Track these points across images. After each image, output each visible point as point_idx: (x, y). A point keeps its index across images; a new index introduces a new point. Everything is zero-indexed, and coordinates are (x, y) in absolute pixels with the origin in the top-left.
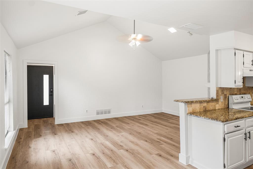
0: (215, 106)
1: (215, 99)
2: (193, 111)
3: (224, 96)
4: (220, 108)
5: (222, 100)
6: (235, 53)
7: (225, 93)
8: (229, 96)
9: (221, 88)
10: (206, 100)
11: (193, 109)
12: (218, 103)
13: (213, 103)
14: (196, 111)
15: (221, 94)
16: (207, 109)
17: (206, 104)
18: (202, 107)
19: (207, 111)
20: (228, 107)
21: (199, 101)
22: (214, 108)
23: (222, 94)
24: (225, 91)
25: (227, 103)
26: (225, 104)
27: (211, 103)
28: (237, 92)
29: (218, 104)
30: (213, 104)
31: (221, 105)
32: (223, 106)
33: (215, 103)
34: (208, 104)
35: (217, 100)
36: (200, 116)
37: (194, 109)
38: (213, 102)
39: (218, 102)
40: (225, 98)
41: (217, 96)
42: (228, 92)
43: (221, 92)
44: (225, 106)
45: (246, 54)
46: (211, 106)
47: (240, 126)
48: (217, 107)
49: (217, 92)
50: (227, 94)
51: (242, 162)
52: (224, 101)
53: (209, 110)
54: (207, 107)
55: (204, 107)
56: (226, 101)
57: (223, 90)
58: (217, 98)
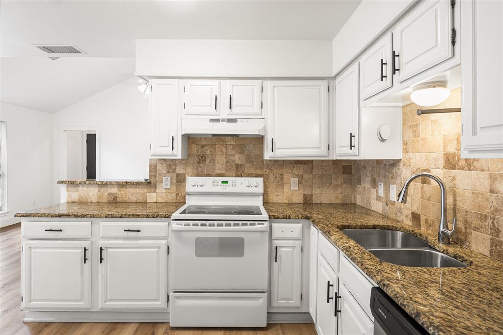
0: (144, 195)
2: (79, 199)
4: (160, 200)
5: (169, 185)
7: (179, 171)
9: (164, 159)
11: (80, 196)
12: (153, 190)
13: (138, 189)
14: (89, 200)
15: (165, 172)
16: (118, 200)
17: (117, 189)
18: (106, 194)
19: (119, 202)
23: (168, 172)
24: (177, 167)
26: (177, 194)
29: (155, 192)
32: (171, 198)
34: (123, 189)
37: (82, 196)
39: (156, 189)
43: (165, 168)
44: (180, 199)
45: (192, 85)
46: (131, 194)
47: (61, 231)
48: (150, 198)
49: (153, 168)
50: (185, 174)
51: (82, 304)
52: (176, 188)
53: (126, 203)
54: (119, 195)
55: (109, 194)
56: (181, 188)
57: (170, 164)
58: (153, 180)
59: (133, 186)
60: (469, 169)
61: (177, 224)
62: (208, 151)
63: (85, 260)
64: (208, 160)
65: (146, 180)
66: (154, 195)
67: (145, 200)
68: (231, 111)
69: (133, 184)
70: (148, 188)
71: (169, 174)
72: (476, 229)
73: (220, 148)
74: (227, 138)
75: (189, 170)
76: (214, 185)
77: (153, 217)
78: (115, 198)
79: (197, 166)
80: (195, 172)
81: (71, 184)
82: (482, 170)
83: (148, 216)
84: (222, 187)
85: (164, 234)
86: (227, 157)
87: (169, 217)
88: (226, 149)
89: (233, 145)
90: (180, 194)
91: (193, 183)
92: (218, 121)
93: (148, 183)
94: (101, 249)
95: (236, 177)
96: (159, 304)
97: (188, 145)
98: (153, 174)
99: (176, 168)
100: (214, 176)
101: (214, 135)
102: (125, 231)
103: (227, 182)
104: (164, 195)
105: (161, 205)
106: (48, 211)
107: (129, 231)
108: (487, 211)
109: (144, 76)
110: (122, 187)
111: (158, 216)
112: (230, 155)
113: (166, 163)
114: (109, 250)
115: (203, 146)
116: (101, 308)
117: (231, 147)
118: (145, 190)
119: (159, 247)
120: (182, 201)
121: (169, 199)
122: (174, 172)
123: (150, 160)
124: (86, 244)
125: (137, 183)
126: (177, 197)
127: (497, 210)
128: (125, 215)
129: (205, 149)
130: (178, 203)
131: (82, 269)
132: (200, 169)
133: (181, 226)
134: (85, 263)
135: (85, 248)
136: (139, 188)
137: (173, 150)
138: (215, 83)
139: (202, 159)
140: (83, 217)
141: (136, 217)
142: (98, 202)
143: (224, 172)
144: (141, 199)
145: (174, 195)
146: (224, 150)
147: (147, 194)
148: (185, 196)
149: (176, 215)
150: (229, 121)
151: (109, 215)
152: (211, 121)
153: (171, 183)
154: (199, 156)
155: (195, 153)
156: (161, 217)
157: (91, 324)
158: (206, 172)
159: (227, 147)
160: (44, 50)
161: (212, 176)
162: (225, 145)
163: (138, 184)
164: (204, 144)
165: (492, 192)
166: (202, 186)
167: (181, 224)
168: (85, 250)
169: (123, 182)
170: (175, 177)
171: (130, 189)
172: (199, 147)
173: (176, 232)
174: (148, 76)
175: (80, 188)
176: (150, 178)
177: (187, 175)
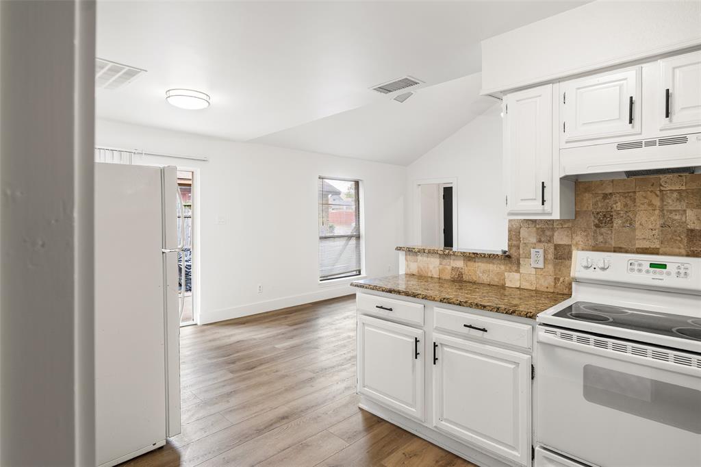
0: (500, 274)
2: (418, 271)
4: (526, 285)
5: (541, 262)
7: (560, 241)
11: (419, 268)
12: (514, 269)
13: (491, 265)
14: (430, 275)
15: (534, 240)
16: (465, 278)
18: (449, 268)
23: (540, 241)
24: (556, 234)
27: (482, 262)
29: (518, 271)
30: (493, 267)
32: (546, 284)
34: (471, 263)
37: (422, 267)
39: (518, 268)
40: (556, 259)
41: (512, 246)
43: (534, 234)
44: (561, 288)
45: (579, 89)
46: (482, 272)
47: (391, 310)
48: (510, 281)
49: (514, 235)
50: (571, 246)
51: (414, 411)
52: (554, 268)
53: (474, 283)
54: (466, 272)
55: (453, 269)
56: (563, 268)
57: (544, 229)
58: (513, 253)
59: (484, 259)
61: (547, 331)
62: (619, 204)
63: (417, 354)
64: (617, 222)
65: (505, 252)
66: (517, 276)
67: (502, 282)
68: (671, 121)
69: (484, 257)
70: (507, 264)
71: (542, 245)
73: (645, 198)
74: (663, 177)
75: (579, 238)
76: (632, 270)
77: (506, 313)
78: (461, 275)
79: (595, 232)
80: (591, 242)
81: (410, 251)
83: (498, 310)
84: (651, 276)
85: (525, 344)
86: (663, 216)
87: (533, 317)
88: (662, 200)
89: (679, 192)
90: (561, 279)
91: (583, 262)
92: (638, 145)
93: (507, 257)
94: (435, 346)
95: (688, 256)
96: (518, 457)
97: (576, 195)
98: (514, 242)
99: (553, 235)
100: (634, 253)
101: (630, 174)
102: (465, 326)
103: (664, 266)
104: (533, 278)
105: (526, 294)
106: (381, 283)
107: (470, 327)
109: (496, 93)
110: (469, 260)
111: (514, 312)
112: (671, 212)
113: (535, 226)
114: (445, 349)
115: (605, 196)
116: (436, 427)
117: (675, 195)
118: (503, 267)
119: (517, 364)
120: (566, 291)
121: (541, 285)
122: (549, 241)
123: (510, 221)
124: (418, 333)
125: (490, 255)
126: (556, 283)
128: (466, 302)
129: (610, 202)
130: (558, 294)
131: (414, 366)
132: (600, 239)
133: (554, 338)
134: (416, 358)
135: (416, 339)
136: (493, 263)
137: (543, 204)
138: (630, 73)
139: (605, 219)
140: (414, 296)
141: (481, 309)
142: (439, 278)
143: (656, 245)
144: (496, 281)
145: (550, 280)
146: (657, 202)
147: (506, 273)
148: (570, 284)
149: (547, 315)
150: (664, 142)
151: (444, 299)
152: (621, 147)
153: (545, 259)
154: (598, 213)
155: (591, 208)
156: (520, 315)
157: (425, 443)
158: (613, 244)
159: (663, 195)
160: (381, 92)
161: (627, 252)
162: (658, 193)
163: (491, 257)
164: (609, 191)
166: (603, 269)
167: (555, 333)
168: (417, 341)
169: (470, 253)
170: (551, 250)
171: (480, 264)
172: (598, 199)
173: (544, 344)
174: (501, 92)
175: (419, 258)
176: (510, 249)
177: (573, 248)
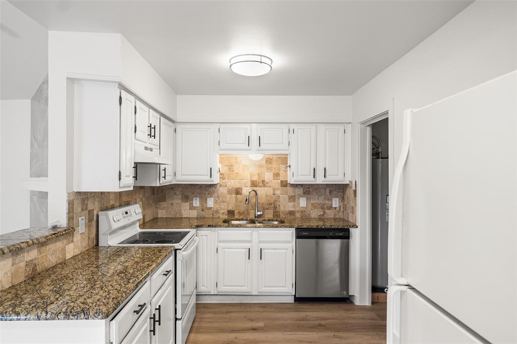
0: (64, 249)
1: (65, 230)
3: (87, 215)
4: (77, 252)
5: (84, 228)
6: (120, 98)
7: (90, 207)
8: (100, 213)
9: (79, 193)
10: (37, 239)
12: (71, 239)
13: (58, 243)
15: (80, 210)
17: (36, 251)
20: (97, 244)
21: (8, 248)
22: (61, 257)
23: (82, 210)
25: (93, 235)
26: (89, 238)
27: (53, 243)
28: (115, 201)
29: (72, 241)
30: (59, 245)
31: (79, 243)
32: (85, 245)
33: (65, 242)
34: (43, 249)
35: (69, 232)
36: (18, 314)
38: (59, 240)
39: (73, 237)
40: (89, 222)
41: (70, 218)
42: (96, 204)
43: (80, 205)
46: (51, 254)
48: (69, 253)
49: (71, 207)
50: (94, 210)
52: (88, 230)
54: (39, 261)
55: (27, 264)
56: (91, 228)
57: (84, 198)
60: (264, 187)
66: (72, 246)
67: (64, 257)
70: (67, 238)
71: (84, 213)
72: (267, 209)
78: (35, 268)
82: (270, 187)
84: (127, 218)
90: (91, 237)
91: (114, 218)
98: (71, 215)
99: (88, 203)
108: (272, 201)
110: (42, 246)
113: (80, 198)
121: (83, 247)
122: (86, 209)
126: (89, 242)
127: (276, 201)
145: (86, 241)
147: (66, 247)
153: (85, 224)
165: (274, 194)
169: (42, 238)
171: (50, 247)
